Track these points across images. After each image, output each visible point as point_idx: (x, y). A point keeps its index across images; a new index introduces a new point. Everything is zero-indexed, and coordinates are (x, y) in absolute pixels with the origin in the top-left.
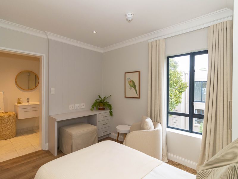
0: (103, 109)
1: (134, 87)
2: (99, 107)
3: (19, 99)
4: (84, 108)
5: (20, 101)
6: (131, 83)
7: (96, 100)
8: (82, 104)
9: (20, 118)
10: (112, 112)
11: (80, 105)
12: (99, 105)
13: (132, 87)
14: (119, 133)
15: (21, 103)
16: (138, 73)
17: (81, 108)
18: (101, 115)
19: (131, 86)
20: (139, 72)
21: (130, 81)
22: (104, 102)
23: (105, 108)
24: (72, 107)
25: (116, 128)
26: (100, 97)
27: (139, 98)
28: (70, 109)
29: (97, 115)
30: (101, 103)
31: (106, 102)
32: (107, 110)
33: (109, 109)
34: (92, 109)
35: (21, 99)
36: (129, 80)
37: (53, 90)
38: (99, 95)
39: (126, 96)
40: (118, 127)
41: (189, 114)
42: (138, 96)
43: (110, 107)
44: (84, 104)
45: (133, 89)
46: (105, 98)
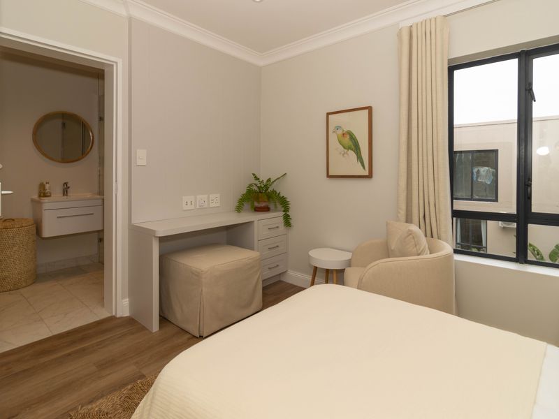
0: (267, 209)
1: (356, 147)
2: (256, 204)
3: (42, 186)
4: (218, 205)
5: (44, 189)
6: (347, 140)
7: (250, 185)
8: (212, 196)
9: (47, 233)
10: (289, 216)
11: (209, 197)
12: (257, 199)
13: (349, 148)
14: (316, 269)
15: (48, 194)
16: (366, 111)
17: (211, 205)
18: (264, 224)
19: (344, 148)
20: (370, 109)
21: (343, 134)
22: (269, 190)
23: (272, 206)
24: (189, 203)
25: (309, 256)
26: (256, 178)
27: (370, 176)
28: (185, 208)
29: (256, 224)
30: (261, 193)
31: (274, 192)
32: (276, 210)
33: (283, 209)
34: (239, 209)
35: (47, 186)
36: (340, 132)
37: (141, 156)
38: (254, 174)
39: (330, 174)
40: (313, 253)
41: (516, 213)
42: (366, 173)
43: (284, 203)
44: (218, 195)
45: (352, 154)
46: (269, 180)
